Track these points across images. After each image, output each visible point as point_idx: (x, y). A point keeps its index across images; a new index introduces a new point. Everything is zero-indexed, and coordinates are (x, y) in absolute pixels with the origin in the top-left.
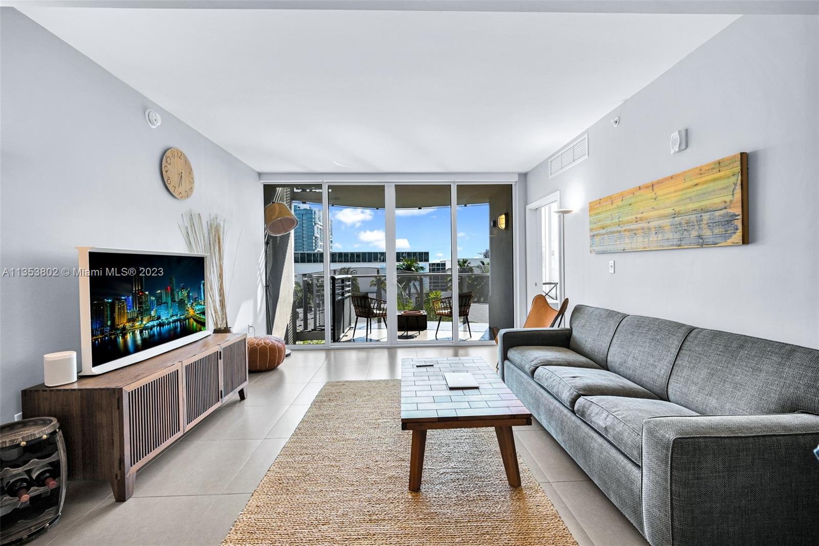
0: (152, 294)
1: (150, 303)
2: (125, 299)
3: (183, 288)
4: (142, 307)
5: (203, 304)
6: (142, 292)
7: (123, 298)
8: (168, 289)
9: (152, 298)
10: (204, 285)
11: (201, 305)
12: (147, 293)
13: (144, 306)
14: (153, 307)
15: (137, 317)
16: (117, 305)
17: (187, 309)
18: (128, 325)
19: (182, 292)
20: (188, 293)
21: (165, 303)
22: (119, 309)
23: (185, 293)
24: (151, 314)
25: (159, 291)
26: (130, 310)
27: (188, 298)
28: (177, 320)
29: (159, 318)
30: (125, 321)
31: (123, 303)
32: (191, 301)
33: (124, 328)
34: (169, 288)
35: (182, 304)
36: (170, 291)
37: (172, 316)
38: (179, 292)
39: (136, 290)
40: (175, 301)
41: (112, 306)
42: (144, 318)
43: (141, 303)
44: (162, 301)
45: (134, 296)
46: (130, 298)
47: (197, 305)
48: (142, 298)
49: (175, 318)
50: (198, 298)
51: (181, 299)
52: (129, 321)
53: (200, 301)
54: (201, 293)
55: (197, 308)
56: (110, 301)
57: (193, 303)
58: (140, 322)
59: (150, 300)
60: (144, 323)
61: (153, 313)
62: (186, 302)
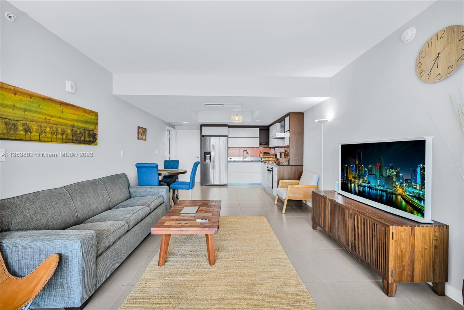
0: (366, 166)
1: (364, 172)
2: (352, 166)
3: (392, 168)
4: (359, 173)
5: (418, 188)
6: (360, 164)
7: (351, 165)
8: (377, 166)
9: (365, 169)
11: (416, 188)
12: (363, 165)
13: (361, 172)
14: (366, 174)
15: (357, 177)
16: (349, 168)
17: (395, 186)
18: (353, 180)
19: (390, 170)
20: (398, 173)
21: (374, 175)
22: (350, 170)
23: (394, 172)
24: (364, 179)
25: (370, 166)
26: (354, 172)
27: (397, 177)
28: (384, 191)
29: (369, 183)
30: (351, 177)
31: (351, 168)
32: (401, 180)
33: (351, 180)
34: (378, 165)
35: (389, 180)
36: (378, 167)
37: (379, 186)
38: (386, 170)
39: (357, 163)
40: (383, 176)
41: (347, 168)
42: (360, 179)
43: (359, 170)
44: (372, 172)
45: (356, 165)
46: (354, 166)
47: (409, 186)
48: (360, 168)
49: (381, 188)
50: (411, 180)
51: (389, 176)
52: (353, 177)
53: (414, 184)
54: (416, 176)
55: (409, 190)
56: (346, 166)
57: (403, 183)
58: (358, 181)
59: (365, 170)
60: (360, 182)
61: (365, 178)
62: (394, 180)
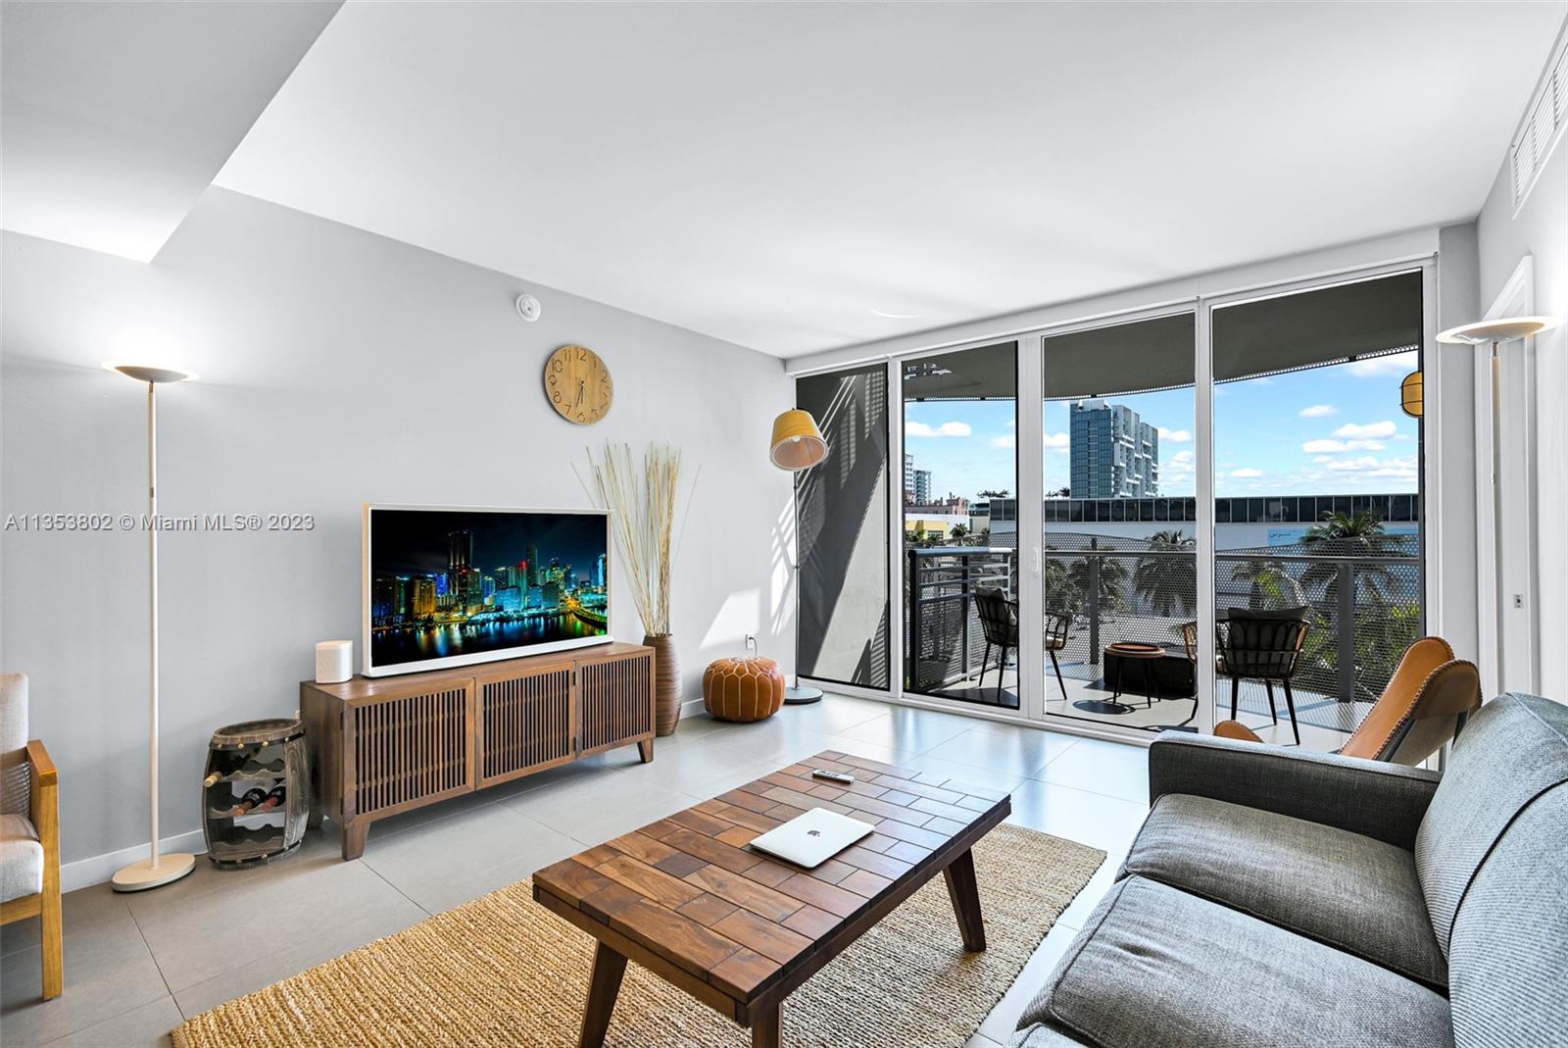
0: (485, 572)
1: (483, 587)
2: (434, 579)
3: (557, 565)
4: (466, 591)
5: (600, 592)
6: (466, 567)
7: (429, 576)
8: (522, 565)
9: (486, 578)
10: (605, 561)
11: (596, 593)
12: (477, 570)
13: (470, 589)
14: (488, 590)
15: (456, 605)
16: (418, 585)
17: (563, 598)
18: (437, 616)
19: (552, 570)
20: (569, 572)
21: (513, 587)
22: (421, 591)
23: (559, 573)
24: (483, 603)
25: (503, 569)
26: (442, 593)
27: (566, 581)
28: (539, 615)
29: (500, 608)
30: (432, 610)
31: (430, 583)
32: (573, 586)
33: (430, 620)
34: (524, 563)
35: (551, 590)
36: (525, 570)
37: (528, 608)
38: (545, 571)
39: (454, 566)
40: (535, 585)
41: (410, 588)
42: (469, 607)
43: (463, 585)
44: (507, 582)
45: (451, 574)
46: (444, 576)
47: (586, 593)
48: (466, 578)
49: (534, 611)
50: (589, 582)
51: (550, 583)
52: (439, 609)
53: (594, 587)
54: (597, 573)
55: (587, 598)
56: (405, 579)
57: (576, 590)
58: (461, 613)
59: (483, 581)
60: (469, 614)
61: (487, 601)
62: (561, 587)
